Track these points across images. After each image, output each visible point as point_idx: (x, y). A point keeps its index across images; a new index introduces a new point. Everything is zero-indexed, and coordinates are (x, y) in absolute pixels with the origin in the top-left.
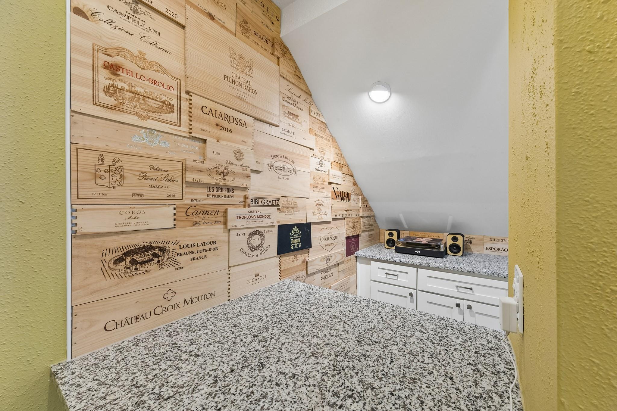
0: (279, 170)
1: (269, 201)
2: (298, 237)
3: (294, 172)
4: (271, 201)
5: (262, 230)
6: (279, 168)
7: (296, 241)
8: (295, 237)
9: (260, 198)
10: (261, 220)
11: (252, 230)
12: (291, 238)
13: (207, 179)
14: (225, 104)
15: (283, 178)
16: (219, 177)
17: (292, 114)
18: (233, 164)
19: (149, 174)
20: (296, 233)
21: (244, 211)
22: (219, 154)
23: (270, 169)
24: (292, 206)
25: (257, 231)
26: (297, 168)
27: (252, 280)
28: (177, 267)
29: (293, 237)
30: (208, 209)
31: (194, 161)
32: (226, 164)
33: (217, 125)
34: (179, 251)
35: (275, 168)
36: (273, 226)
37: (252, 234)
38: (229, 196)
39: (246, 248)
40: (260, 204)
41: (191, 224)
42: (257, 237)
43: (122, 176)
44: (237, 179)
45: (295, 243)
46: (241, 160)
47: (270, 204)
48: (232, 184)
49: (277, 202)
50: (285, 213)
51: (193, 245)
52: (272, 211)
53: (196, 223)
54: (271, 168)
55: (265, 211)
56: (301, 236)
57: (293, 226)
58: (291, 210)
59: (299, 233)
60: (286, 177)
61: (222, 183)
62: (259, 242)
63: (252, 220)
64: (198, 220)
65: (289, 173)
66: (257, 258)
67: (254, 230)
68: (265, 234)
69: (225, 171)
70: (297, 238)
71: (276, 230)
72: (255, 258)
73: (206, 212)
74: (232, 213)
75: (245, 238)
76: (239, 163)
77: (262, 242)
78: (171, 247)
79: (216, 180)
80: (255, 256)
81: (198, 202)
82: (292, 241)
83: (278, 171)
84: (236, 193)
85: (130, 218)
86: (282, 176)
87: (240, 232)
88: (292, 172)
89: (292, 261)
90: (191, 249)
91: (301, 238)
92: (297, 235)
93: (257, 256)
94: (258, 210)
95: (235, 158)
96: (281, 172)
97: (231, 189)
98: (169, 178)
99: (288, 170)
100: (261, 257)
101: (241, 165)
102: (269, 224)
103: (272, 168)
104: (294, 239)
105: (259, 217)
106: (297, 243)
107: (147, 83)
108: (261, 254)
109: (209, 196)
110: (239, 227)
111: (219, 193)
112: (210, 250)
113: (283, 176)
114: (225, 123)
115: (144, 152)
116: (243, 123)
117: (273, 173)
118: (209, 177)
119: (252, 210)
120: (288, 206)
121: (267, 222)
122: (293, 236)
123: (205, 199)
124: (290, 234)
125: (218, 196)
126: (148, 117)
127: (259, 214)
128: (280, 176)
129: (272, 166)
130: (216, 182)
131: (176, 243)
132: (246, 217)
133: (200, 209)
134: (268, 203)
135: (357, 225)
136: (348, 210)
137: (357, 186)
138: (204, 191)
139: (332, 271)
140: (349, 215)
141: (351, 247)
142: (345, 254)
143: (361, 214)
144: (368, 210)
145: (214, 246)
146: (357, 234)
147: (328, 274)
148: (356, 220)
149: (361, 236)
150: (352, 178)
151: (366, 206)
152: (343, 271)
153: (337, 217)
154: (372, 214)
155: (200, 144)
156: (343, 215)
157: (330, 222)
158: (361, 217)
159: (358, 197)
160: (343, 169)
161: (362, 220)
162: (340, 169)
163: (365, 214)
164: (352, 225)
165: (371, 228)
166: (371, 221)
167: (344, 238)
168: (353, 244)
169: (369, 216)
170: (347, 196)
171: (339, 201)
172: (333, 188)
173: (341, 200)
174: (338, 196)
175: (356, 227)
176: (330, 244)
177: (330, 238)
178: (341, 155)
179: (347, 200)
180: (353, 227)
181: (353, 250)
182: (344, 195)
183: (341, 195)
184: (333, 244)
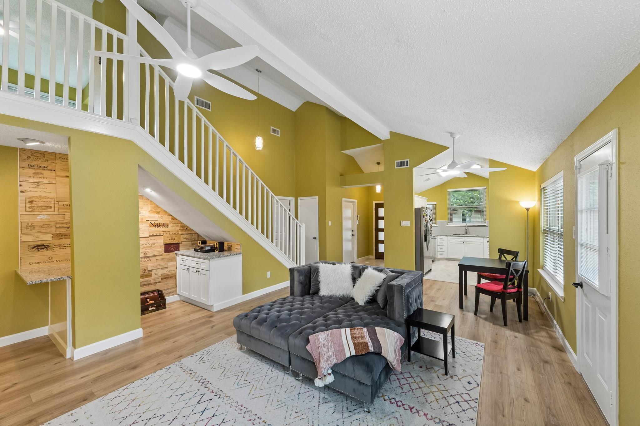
13: (64, 226)
19: (43, 226)
28: (53, 250)
31: (60, 221)
34: (54, 246)
41: (59, 239)
43: (34, 227)
51: (60, 245)
64: (62, 237)
73: (64, 235)
78: (51, 245)
81: (62, 232)
85: (36, 237)
98: (50, 226)
107: (42, 202)
112: (66, 246)
115: (41, 220)
123: (64, 231)
126: (43, 211)
133: (62, 234)
135: (176, 238)
136: (166, 232)
137: (177, 219)
138: (65, 229)
139: (150, 258)
140: (167, 234)
141: (170, 249)
142: (163, 252)
143: (180, 233)
144: (189, 230)
145: (70, 245)
146: (176, 242)
147: (147, 259)
148: (175, 236)
149: (182, 244)
150: (171, 216)
151: (185, 229)
152: (161, 259)
153: (154, 235)
154: (193, 232)
155: (64, 215)
156: (160, 234)
157: (148, 237)
158: (181, 234)
159: (177, 225)
160: (160, 213)
161: (182, 236)
162: (157, 214)
163: (184, 233)
164: (170, 238)
165: (194, 240)
166: (194, 236)
167: (162, 244)
168: (172, 247)
169: (190, 234)
170: (164, 225)
171: (156, 227)
172: (150, 222)
173: (158, 227)
174: (156, 225)
175: (175, 239)
176: (148, 247)
177: (148, 244)
178: (158, 207)
179: (165, 227)
180: (171, 239)
181: (172, 250)
182: (161, 225)
183: (159, 225)
184: (151, 247)
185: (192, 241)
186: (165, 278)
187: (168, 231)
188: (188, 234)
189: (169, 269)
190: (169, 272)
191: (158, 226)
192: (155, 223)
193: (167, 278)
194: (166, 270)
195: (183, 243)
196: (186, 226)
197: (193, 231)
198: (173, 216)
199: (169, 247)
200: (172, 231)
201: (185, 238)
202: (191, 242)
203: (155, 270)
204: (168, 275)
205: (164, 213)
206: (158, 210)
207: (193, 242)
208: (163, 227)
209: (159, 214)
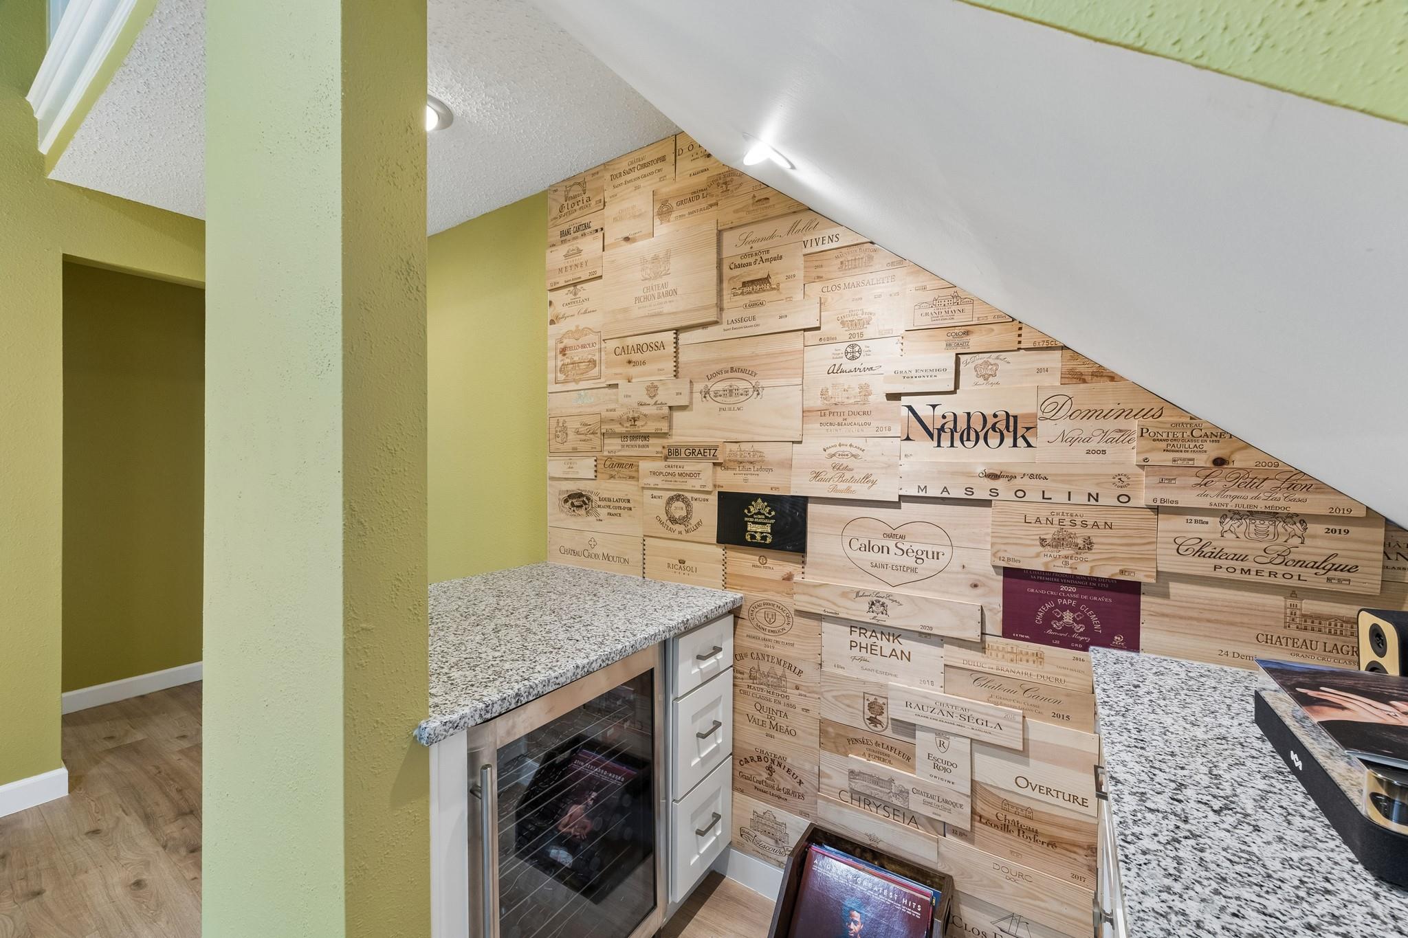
0: (720, 396)
1: (697, 451)
2: (766, 521)
3: (756, 393)
4: (702, 451)
5: (688, 495)
6: (721, 393)
7: (759, 528)
8: (756, 520)
9: (683, 446)
10: (686, 480)
11: (673, 493)
12: (746, 519)
13: (619, 429)
14: (636, 333)
15: (730, 409)
16: (630, 423)
17: (753, 282)
18: (645, 404)
19: (580, 430)
20: (759, 513)
21: (659, 465)
22: (630, 396)
23: (704, 399)
24: (752, 459)
25: (679, 495)
26: (763, 383)
27: (674, 566)
28: (598, 518)
29: (751, 520)
30: (623, 462)
31: (607, 411)
32: (637, 407)
33: (630, 362)
34: (599, 503)
35: (712, 394)
36: (709, 493)
37: (671, 499)
38: (643, 446)
39: (664, 518)
40: (683, 455)
41: (608, 477)
42: (679, 504)
43: (567, 434)
44: (650, 423)
45: (756, 532)
46: (654, 396)
47: (700, 456)
48: (644, 430)
49: (712, 452)
50: (734, 472)
51: (609, 500)
52: (705, 467)
53: (612, 477)
54: (705, 397)
55: (690, 466)
56: (773, 521)
57: (755, 497)
58: (748, 466)
59: (770, 513)
60: (739, 405)
61: (631, 430)
62: (684, 513)
63: (670, 478)
64: (613, 473)
65: (743, 398)
66: (680, 537)
67: (675, 493)
68: (694, 504)
69: (636, 415)
70: (765, 524)
71: (714, 499)
72: (676, 535)
73: (620, 465)
74: (645, 466)
75: (662, 502)
76: (653, 402)
77: (687, 513)
78: (594, 497)
79: (627, 427)
80: (677, 532)
81: (614, 455)
82: (751, 527)
83: (718, 399)
84: (652, 441)
85: (569, 468)
86: (727, 406)
87: (656, 493)
88: (750, 393)
89: (754, 566)
90: (608, 503)
91: (773, 526)
92: (763, 517)
93: (680, 533)
94: (679, 464)
95: (647, 397)
96: (725, 399)
97: (646, 437)
98: (591, 432)
99: (741, 391)
100: (685, 536)
101: (655, 404)
102: (698, 488)
103: (707, 395)
104: (753, 523)
105: (681, 475)
106: (762, 533)
107: (580, 350)
108: (687, 532)
109: (623, 446)
110: (652, 486)
111: (633, 443)
112: (624, 508)
113: (730, 406)
114: (636, 357)
115: (577, 411)
116: (659, 345)
117: (711, 405)
118: (620, 426)
119: (670, 464)
120: (740, 459)
121: (695, 484)
122: (752, 516)
123: (619, 451)
124: (746, 511)
125: (632, 446)
126: (581, 380)
127: (680, 470)
128: (723, 406)
129: (708, 392)
130: (627, 429)
131: (597, 494)
132: (662, 473)
133: (616, 461)
134: (696, 453)
135: (1097, 536)
136: (1011, 477)
137: (1113, 378)
138: (618, 441)
139: (907, 645)
140: (1021, 493)
141: (1049, 617)
142: (995, 623)
143: (1143, 497)
144: (1249, 480)
145: (627, 505)
146: (1099, 573)
147: (886, 645)
148: (1090, 516)
149: (1166, 595)
150: (1058, 354)
151: (1203, 460)
152: (979, 677)
153: (930, 493)
154: (1314, 504)
155: (614, 390)
156: (969, 490)
157: (895, 505)
158: (1156, 510)
159: (1110, 424)
160: (976, 341)
161: (1170, 526)
162: (949, 345)
163: (1189, 498)
164: (1049, 532)
165: (1320, 583)
166: (1319, 542)
167: (984, 565)
168: (1064, 608)
169: (1273, 516)
170: (1001, 426)
171: (946, 442)
172: (910, 408)
173: (957, 443)
174: (941, 430)
175: (1089, 544)
176: (896, 568)
177: (893, 549)
178: (957, 298)
179: (1009, 440)
180: (1058, 543)
181: (1068, 629)
182: (977, 424)
183: (962, 425)
184: (914, 570)
185: (1293, 593)
186: (1005, 828)
187: (1032, 476)
188: (1237, 514)
189: (1037, 771)
190: (1036, 795)
191: (957, 436)
192: (939, 411)
193: (1021, 830)
194: (1016, 769)
195: (1175, 588)
196: (1220, 435)
197: (1320, 487)
198: (1076, 355)
199: (1043, 600)
200: (1067, 478)
201: (1200, 553)
202: (1276, 602)
203: (932, 736)
204: (1029, 814)
205: (1001, 336)
206: (959, 319)
207: (1309, 606)
208: (994, 440)
209: (966, 344)
